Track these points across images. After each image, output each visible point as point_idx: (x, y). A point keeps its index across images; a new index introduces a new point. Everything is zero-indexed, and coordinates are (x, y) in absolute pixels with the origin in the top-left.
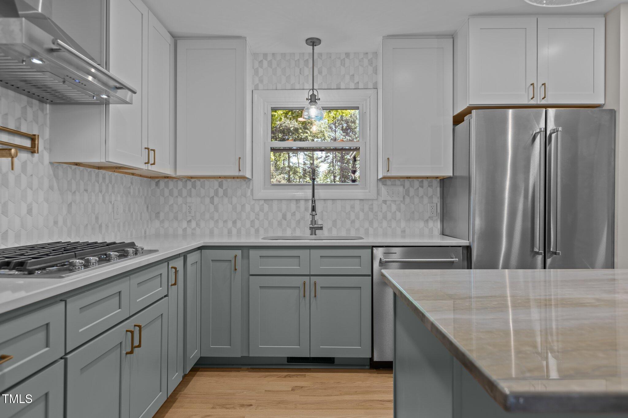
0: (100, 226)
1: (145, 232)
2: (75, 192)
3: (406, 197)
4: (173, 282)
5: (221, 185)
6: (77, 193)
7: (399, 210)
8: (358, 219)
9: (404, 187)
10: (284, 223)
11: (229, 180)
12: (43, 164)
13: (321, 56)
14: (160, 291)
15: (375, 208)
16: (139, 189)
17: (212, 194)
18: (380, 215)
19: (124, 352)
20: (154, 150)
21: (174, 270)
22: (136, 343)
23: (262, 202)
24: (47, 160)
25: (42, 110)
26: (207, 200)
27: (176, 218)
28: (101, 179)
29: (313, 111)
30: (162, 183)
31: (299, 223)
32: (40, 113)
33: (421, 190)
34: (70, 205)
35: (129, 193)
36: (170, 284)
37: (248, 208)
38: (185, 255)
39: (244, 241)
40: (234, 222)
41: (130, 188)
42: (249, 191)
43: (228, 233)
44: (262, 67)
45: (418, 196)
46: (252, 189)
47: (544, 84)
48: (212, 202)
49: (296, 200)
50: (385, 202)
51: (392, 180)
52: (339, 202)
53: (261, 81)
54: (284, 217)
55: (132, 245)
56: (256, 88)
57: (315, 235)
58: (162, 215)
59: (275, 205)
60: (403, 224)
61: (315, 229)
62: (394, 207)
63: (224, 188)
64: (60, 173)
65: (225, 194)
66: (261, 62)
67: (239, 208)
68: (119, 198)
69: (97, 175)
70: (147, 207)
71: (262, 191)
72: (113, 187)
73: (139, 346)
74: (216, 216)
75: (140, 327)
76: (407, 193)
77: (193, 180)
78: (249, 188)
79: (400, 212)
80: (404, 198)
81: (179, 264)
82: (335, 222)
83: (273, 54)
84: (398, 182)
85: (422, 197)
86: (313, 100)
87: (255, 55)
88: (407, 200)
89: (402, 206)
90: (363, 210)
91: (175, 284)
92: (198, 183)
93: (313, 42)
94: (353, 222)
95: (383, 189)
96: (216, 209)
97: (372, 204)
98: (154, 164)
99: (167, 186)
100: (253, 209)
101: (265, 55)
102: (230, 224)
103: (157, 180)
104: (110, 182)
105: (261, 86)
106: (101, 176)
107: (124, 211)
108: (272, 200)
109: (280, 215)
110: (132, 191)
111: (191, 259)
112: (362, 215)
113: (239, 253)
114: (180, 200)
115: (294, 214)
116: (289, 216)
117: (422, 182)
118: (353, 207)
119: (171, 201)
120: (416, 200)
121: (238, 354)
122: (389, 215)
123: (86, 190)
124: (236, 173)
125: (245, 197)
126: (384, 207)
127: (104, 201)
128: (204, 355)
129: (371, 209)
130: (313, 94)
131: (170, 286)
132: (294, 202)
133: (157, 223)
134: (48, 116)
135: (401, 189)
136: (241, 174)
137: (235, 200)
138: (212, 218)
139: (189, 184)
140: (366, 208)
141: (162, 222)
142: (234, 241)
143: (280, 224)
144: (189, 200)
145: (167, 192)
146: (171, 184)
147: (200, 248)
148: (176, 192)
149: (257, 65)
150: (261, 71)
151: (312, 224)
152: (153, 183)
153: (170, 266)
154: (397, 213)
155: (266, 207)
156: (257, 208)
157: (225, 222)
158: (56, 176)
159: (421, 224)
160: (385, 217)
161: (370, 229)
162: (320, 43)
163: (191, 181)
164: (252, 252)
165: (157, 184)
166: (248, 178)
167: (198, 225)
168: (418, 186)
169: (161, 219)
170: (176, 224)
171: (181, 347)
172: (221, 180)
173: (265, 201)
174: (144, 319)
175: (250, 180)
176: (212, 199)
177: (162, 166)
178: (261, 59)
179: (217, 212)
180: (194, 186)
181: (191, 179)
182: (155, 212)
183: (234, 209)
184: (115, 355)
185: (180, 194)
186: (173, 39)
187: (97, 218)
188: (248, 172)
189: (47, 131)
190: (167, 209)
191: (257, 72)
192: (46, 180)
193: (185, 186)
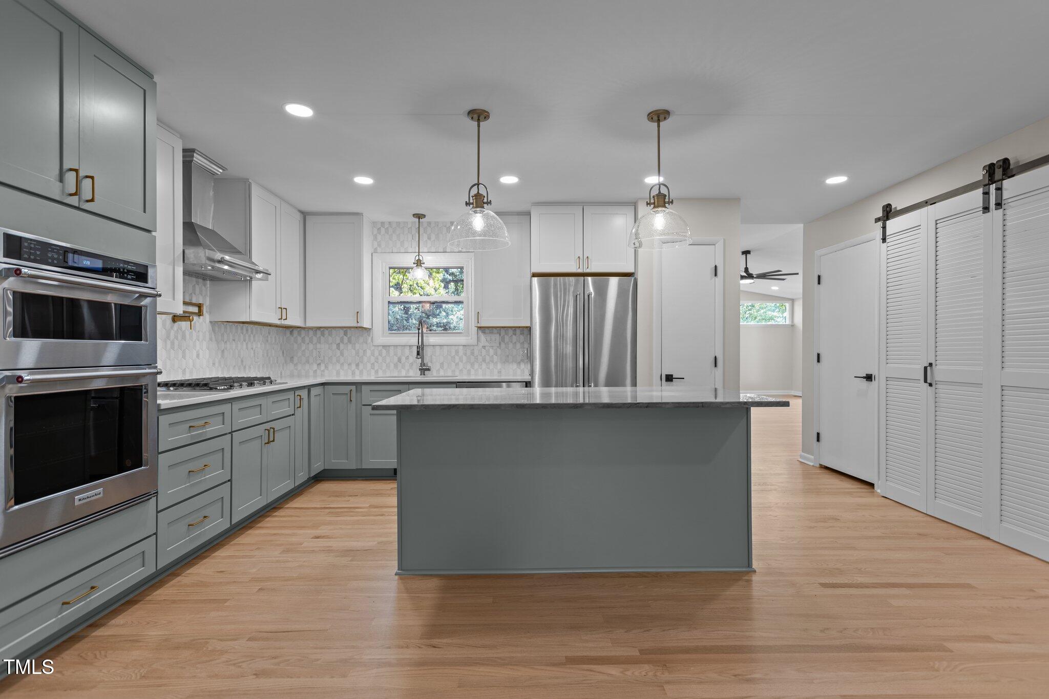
0: (245, 367)
1: (281, 373)
2: (226, 342)
3: (502, 343)
4: (299, 406)
5: (345, 334)
6: (228, 343)
7: (496, 354)
8: (462, 361)
9: (500, 335)
10: (400, 365)
11: (352, 329)
12: (205, 322)
13: (430, 224)
14: (288, 410)
15: (476, 352)
16: (275, 337)
17: (338, 341)
18: (480, 358)
19: (263, 443)
20: (286, 309)
21: (299, 397)
22: (271, 439)
23: (380, 348)
24: (208, 320)
25: (205, 285)
26: (334, 346)
27: (308, 362)
28: (245, 331)
29: (419, 274)
30: (295, 332)
31: (412, 365)
32: (203, 287)
33: (514, 337)
34: (223, 351)
35: (267, 341)
36: (296, 407)
37: (369, 353)
38: (309, 388)
39: (358, 378)
40: (357, 365)
41: (267, 337)
42: (370, 338)
43: (352, 374)
44: (380, 233)
45: (512, 342)
46: (372, 337)
47: (588, 257)
48: (338, 347)
49: (410, 346)
50: (484, 347)
51: (490, 329)
52: (445, 347)
53: (379, 245)
54: (400, 360)
55: (269, 378)
56: (375, 251)
57: (424, 375)
58: (296, 359)
59: (392, 350)
60: (499, 366)
61: (424, 370)
62: (492, 352)
63: (348, 336)
64: (217, 329)
65: (350, 341)
66: (379, 229)
67: (361, 353)
68: (259, 346)
69: (242, 329)
70: (283, 353)
71: (381, 338)
72: (254, 336)
73: (273, 441)
74: (342, 360)
75: (274, 429)
76: (503, 340)
77: (322, 329)
78: (369, 335)
79: (497, 355)
80: (500, 344)
81: (304, 394)
82: (442, 364)
83: (390, 223)
84: (495, 331)
85: (515, 343)
86: (419, 263)
87: (374, 223)
88: (503, 345)
89: (499, 351)
90: (465, 354)
91: (300, 407)
92: (326, 332)
93: (419, 216)
94: (457, 364)
95: (483, 337)
96: (342, 354)
97: (474, 349)
98: (286, 319)
99: (299, 334)
100: (373, 354)
101: (383, 223)
102: (354, 367)
103: (291, 329)
104: (252, 333)
105: (379, 250)
106: (245, 329)
107: (263, 355)
108: (389, 346)
109: (396, 359)
110: (269, 339)
111: (314, 391)
112: (464, 358)
113: (353, 388)
114: (311, 346)
115: (407, 358)
116: (403, 359)
117: (515, 330)
118: (457, 352)
119: (303, 348)
120: (511, 346)
121: (353, 466)
122: (488, 358)
123: (234, 340)
124: (355, 325)
125: (366, 343)
126: (484, 352)
127: (247, 348)
128: (326, 468)
129: (472, 353)
130: (419, 259)
131: (296, 409)
132: (408, 348)
133: (291, 366)
134: (208, 289)
135: (498, 336)
136: (359, 325)
137: (357, 346)
138: (338, 361)
139: (319, 333)
140: (469, 352)
141: (296, 365)
142: (343, 378)
143: (396, 366)
144: (318, 346)
145: (299, 339)
146: (303, 332)
147: (323, 384)
148: (307, 339)
149: (375, 232)
150: (379, 237)
151: (421, 366)
152: (288, 332)
153: (296, 395)
154: (495, 356)
155: (384, 352)
156: (376, 353)
157: (350, 364)
158: (214, 330)
159: (515, 366)
160: (484, 360)
161: (472, 370)
162: (425, 217)
163: (320, 330)
164: (364, 387)
165: (291, 333)
166: (365, 329)
167: (326, 367)
168: (512, 334)
169: (295, 362)
170: (307, 367)
171: (306, 456)
172: (346, 329)
173: (383, 346)
174: (277, 425)
175: (370, 329)
176: (338, 345)
177: (294, 320)
178: (379, 227)
179: (343, 356)
180: (323, 334)
181: (319, 328)
182: (289, 357)
183: (357, 353)
184: (258, 442)
185: (311, 341)
186: (302, 216)
187: (242, 361)
188: (366, 324)
189: (208, 299)
190: (300, 354)
191: (375, 238)
192: (207, 334)
193: (315, 334)
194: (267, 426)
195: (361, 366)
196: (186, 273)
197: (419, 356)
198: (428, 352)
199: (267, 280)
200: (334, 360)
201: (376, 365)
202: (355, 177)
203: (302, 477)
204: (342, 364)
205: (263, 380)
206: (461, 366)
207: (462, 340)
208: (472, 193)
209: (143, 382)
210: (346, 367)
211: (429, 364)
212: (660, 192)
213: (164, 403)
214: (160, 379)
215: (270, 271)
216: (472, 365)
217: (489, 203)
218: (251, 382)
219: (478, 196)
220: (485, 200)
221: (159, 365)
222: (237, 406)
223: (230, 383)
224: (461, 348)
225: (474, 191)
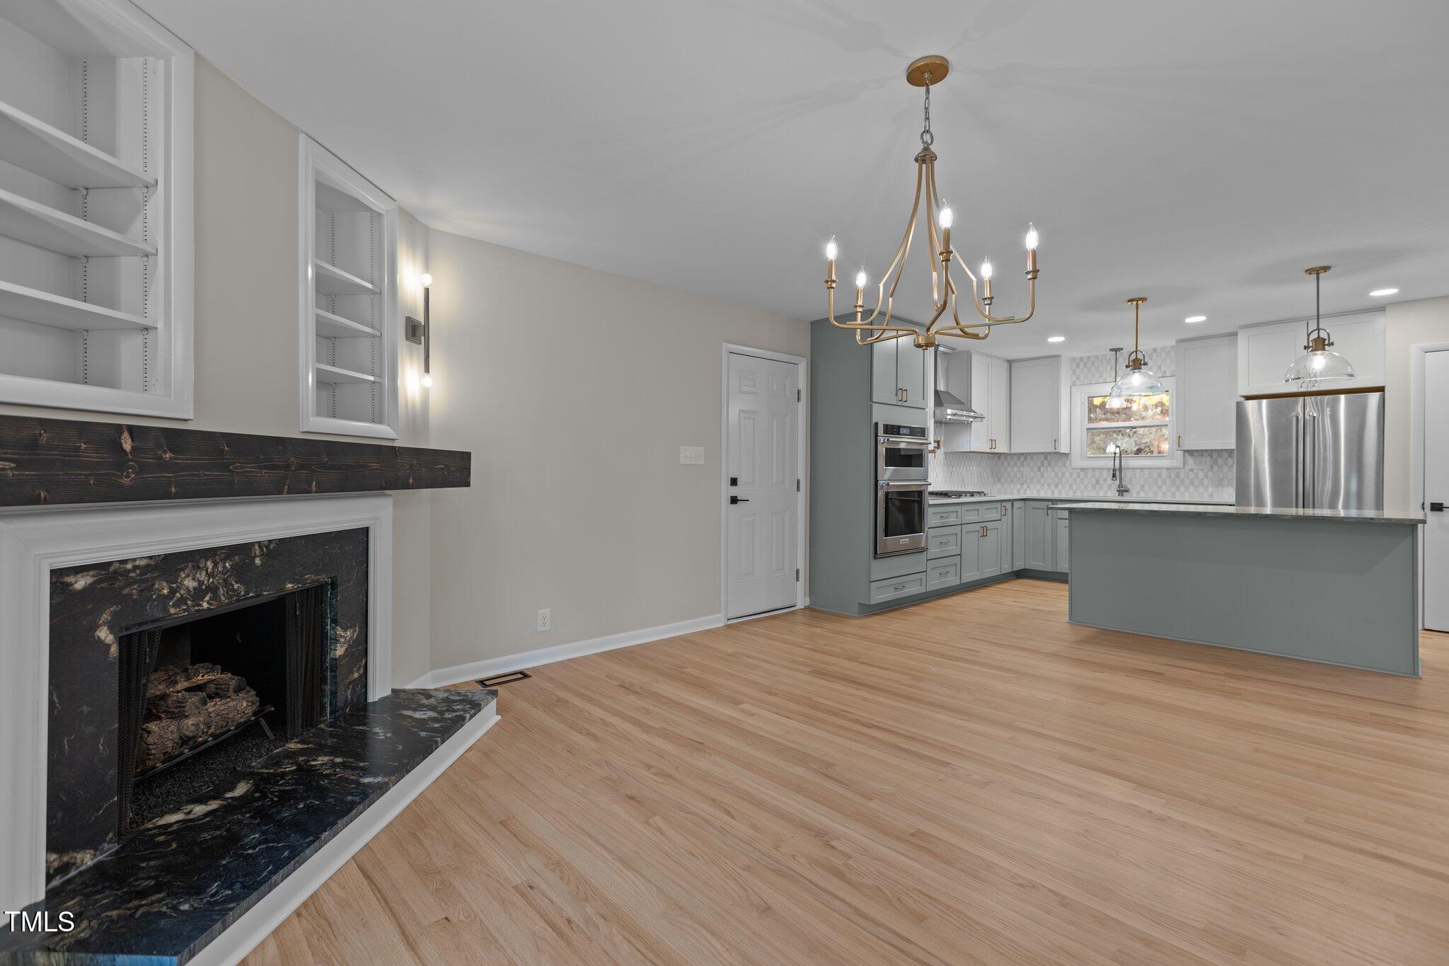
1: (991, 489)
3: (1214, 466)
5: (1045, 458)
6: (955, 467)
7: (1206, 477)
9: (1212, 458)
10: (1098, 486)
12: (941, 454)
14: (997, 516)
15: (1182, 475)
17: (1039, 464)
18: (1187, 480)
19: (980, 536)
20: (995, 441)
21: (1004, 507)
22: (985, 534)
23: (1078, 471)
25: (941, 427)
26: (1036, 470)
27: (1013, 480)
28: (965, 457)
30: (1003, 458)
32: (940, 429)
35: (981, 464)
36: (1003, 514)
37: (1067, 475)
38: (1012, 501)
41: (981, 462)
42: (1068, 462)
43: (1052, 493)
44: (1078, 368)
46: (1071, 461)
48: (1039, 470)
50: (1192, 470)
51: (1200, 452)
52: (1146, 470)
53: (1078, 378)
54: (1097, 482)
55: (984, 492)
56: (1074, 384)
57: (1124, 497)
58: (1003, 479)
59: (1090, 473)
60: (1211, 490)
61: (1122, 491)
62: (1201, 475)
63: (1048, 460)
64: (946, 458)
65: (1050, 464)
66: (1077, 364)
67: (1060, 475)
69: (963, 456)
71: (1079, 462)
72: (972, 462)
73: (987, 536)
74: (1042, 480)
75: (987, 527)
76: (1215, 462)
77: (1025, 455)
78: (1067, 460)
79: (1207, 479)
80: (1211, 466)
81: (1008, 505)
82: (1142, 487)
83: (1088, 357)
84: (1206, 454)
87: (1073, 359)
88: (1215, 468)
89: (1210, 474)
90: (1169, 477)
91: (1005, 515)
92: (1028, 457)
93: (1116, 350)
94: (1160, 487)
95: (1190, 460)
96: (1042, 476)
97: (1179, 472)
98: (995, 448)
99: (1006, 459)
100: (1071, 476)
101: (1081, 359)
102: (1053, 487)
103: (999, 456)
105: (1077, 382)
108: (1087, 469)
109: (1094, 481)
111: (1017, 504)
112: (1168, 482)
113: (1050, 504)
114: (1015, 469)
115: (1106, 480)
116: (1101, 481)
118: (1160, 475)
119: (1009, 470)
120: (1225, 468)
121: (1049, 569)
122: (1196, 481)
123: (959, 464)
124: (1054, 451)
125: (1065, 467)
126: (1192, 476)
128: (1025, 567)
129: (1178, 476)
131: (1002, 516)
133: (999, 486)
134: (943, 430)
136: (1058, 451)
137: (1057, 470)
138: (1039, 482)
139: (1022, 458)
140: (1173, 475)
141: (1003, 484)
142: (1043, 495)
143: (1094, 487)
144: (1022, 468)
145: (1006, 463)
146: (1009, 457)
147: (1025, 499)
148: (1012, 464)
149: (1074, 367)
150: (1078, 372)
151: (1119, 488)
152: (997, 457)
153: (1002, 505)
154: (1205, 480)
155: (1082, 474)
156: (1075, 475)
157: (1049, 485)
160: (1192, 483)
161: (1177, 493)
162: (1123, 350)
165: (999, 458)
166: (1064, 454)
167: (1028, 487)
168: (1227, 456)
169: (1002, 482)
170: (1012, 486)
171: (1010, 556)
172: (1046, 455)
173: (1081, 469)
174: (989, 525)
175: (1068, 454)
176: (1039, 468)
177: (1002, 448)
178: (1077, 362)
179: (1043, 477)
180: (1026, 459)
181: (1022, 454)
182: (997, 477)
183: (1056, 475)
184: (976, 534)
185: (1015, 465)
186: (1008, 364)
187: (963, 480)
188: (1064, 449)
189: (943, 437)
190: (1006, 476)
191: (1074, 372)
192: (942, 461)
193: (1019, 459)
194: (983, 525)
195: (1060, 487)
196: (936, 422)
197: (1114, 479)
198: (1127, 476)
199: (982, 422)
200: (1035, 480)
201: (1074, 487)
202: (1049, 337)
203: (1007, 569)
204: (1043, 484)
205: (980, 493)
206: (1164, 489)
207: (1166, 463)
208: (1131, 359)
209: (922, 489)
210: (1046, 487)
211: (1129, 486)
212: (1319, 337)
213: (931, 502)
214: (931, 489)
215: (985, 416)
216: (1178, 488)
217: (1145, 364)
218: (972, 494)
219: (1136, 360)
220: (1142, 362)
221: (929, 480)
222: (965, 508)
223: (959, 494)
224: (1164, 470)
225: (1133, 357)
